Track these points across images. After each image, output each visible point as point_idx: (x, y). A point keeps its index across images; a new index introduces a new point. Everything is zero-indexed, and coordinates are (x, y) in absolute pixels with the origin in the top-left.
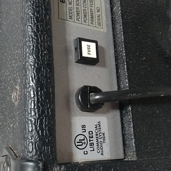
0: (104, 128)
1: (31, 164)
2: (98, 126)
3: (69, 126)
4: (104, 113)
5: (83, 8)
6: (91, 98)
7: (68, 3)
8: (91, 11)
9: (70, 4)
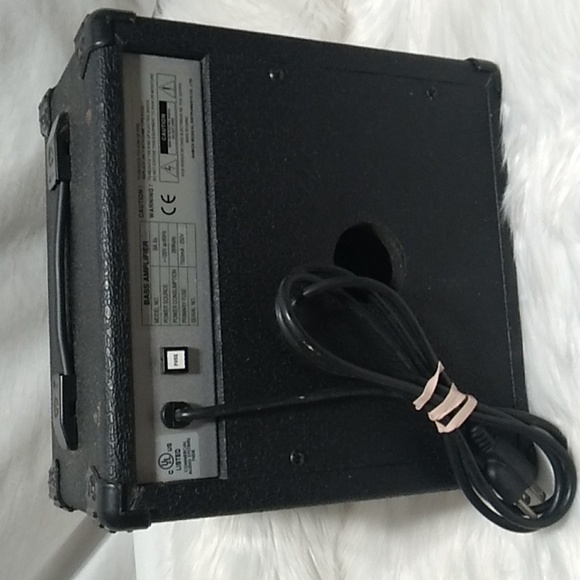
0: (195, 445)
1: (112, 486)
2: (187, 443)
3: (152, 446)
4: (195, 428)
5: (172, 305)
6: (177, 415)
7: (153, 303)
8: (184, 306)
9: (156, 303)
